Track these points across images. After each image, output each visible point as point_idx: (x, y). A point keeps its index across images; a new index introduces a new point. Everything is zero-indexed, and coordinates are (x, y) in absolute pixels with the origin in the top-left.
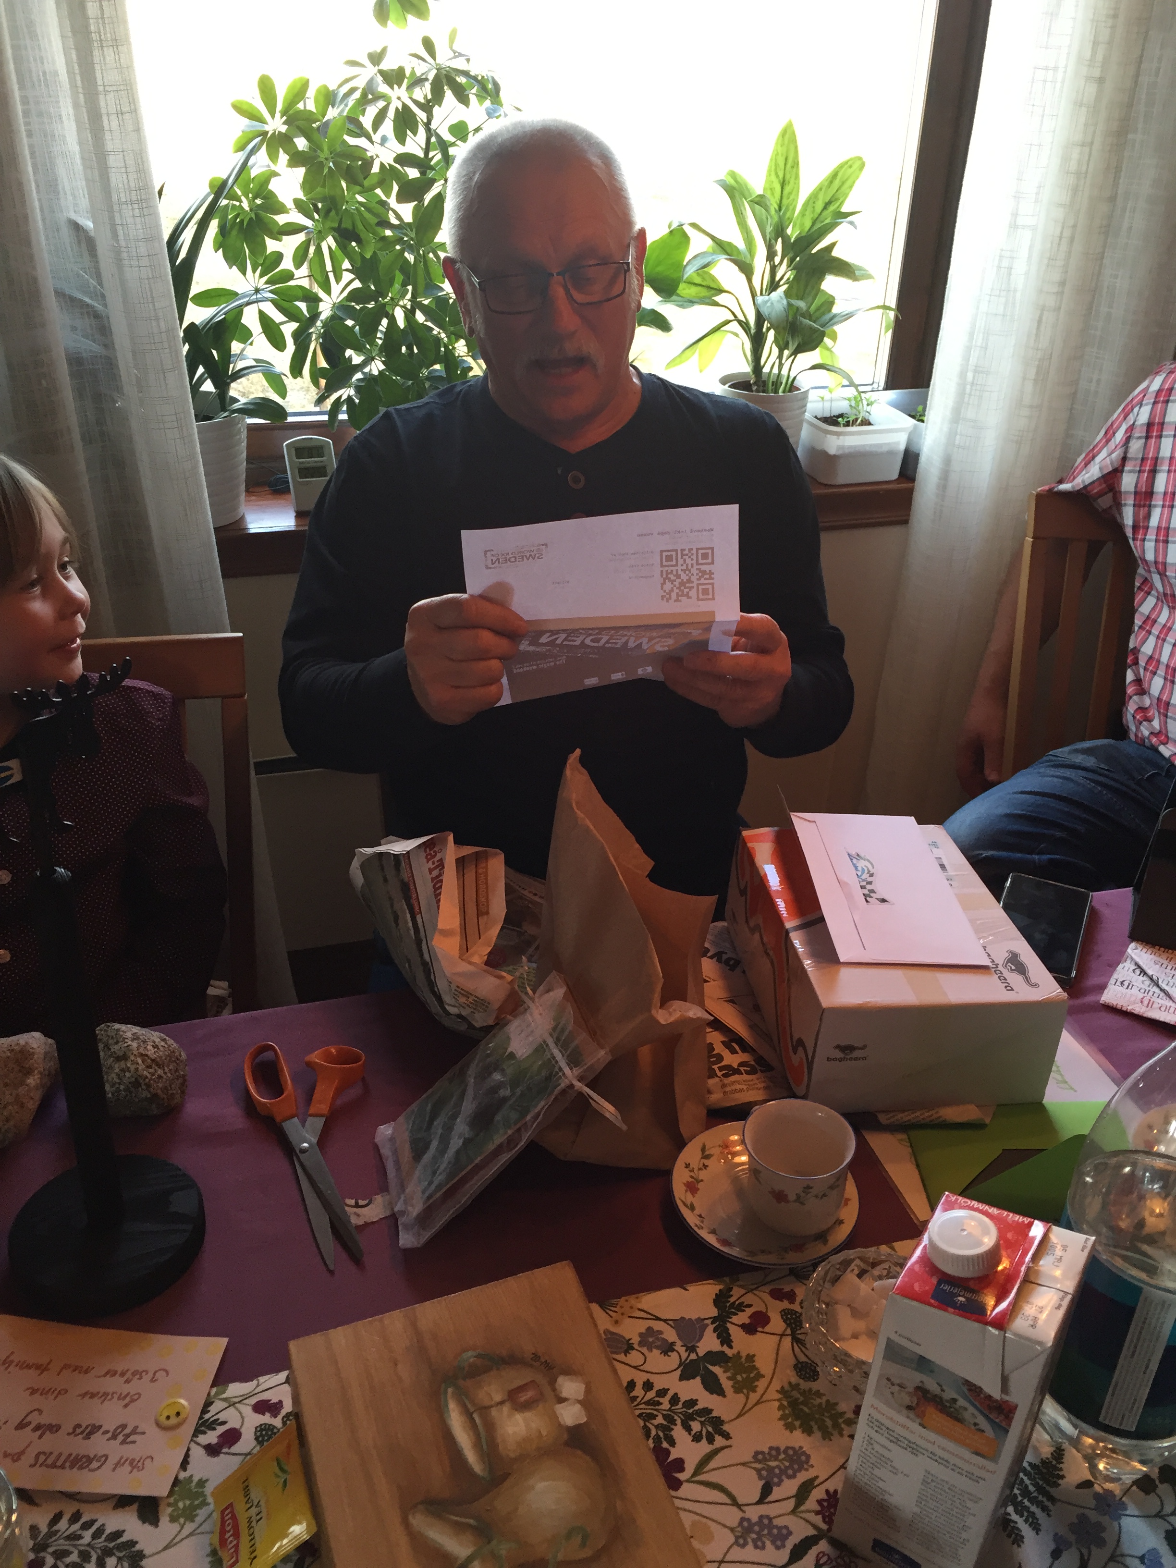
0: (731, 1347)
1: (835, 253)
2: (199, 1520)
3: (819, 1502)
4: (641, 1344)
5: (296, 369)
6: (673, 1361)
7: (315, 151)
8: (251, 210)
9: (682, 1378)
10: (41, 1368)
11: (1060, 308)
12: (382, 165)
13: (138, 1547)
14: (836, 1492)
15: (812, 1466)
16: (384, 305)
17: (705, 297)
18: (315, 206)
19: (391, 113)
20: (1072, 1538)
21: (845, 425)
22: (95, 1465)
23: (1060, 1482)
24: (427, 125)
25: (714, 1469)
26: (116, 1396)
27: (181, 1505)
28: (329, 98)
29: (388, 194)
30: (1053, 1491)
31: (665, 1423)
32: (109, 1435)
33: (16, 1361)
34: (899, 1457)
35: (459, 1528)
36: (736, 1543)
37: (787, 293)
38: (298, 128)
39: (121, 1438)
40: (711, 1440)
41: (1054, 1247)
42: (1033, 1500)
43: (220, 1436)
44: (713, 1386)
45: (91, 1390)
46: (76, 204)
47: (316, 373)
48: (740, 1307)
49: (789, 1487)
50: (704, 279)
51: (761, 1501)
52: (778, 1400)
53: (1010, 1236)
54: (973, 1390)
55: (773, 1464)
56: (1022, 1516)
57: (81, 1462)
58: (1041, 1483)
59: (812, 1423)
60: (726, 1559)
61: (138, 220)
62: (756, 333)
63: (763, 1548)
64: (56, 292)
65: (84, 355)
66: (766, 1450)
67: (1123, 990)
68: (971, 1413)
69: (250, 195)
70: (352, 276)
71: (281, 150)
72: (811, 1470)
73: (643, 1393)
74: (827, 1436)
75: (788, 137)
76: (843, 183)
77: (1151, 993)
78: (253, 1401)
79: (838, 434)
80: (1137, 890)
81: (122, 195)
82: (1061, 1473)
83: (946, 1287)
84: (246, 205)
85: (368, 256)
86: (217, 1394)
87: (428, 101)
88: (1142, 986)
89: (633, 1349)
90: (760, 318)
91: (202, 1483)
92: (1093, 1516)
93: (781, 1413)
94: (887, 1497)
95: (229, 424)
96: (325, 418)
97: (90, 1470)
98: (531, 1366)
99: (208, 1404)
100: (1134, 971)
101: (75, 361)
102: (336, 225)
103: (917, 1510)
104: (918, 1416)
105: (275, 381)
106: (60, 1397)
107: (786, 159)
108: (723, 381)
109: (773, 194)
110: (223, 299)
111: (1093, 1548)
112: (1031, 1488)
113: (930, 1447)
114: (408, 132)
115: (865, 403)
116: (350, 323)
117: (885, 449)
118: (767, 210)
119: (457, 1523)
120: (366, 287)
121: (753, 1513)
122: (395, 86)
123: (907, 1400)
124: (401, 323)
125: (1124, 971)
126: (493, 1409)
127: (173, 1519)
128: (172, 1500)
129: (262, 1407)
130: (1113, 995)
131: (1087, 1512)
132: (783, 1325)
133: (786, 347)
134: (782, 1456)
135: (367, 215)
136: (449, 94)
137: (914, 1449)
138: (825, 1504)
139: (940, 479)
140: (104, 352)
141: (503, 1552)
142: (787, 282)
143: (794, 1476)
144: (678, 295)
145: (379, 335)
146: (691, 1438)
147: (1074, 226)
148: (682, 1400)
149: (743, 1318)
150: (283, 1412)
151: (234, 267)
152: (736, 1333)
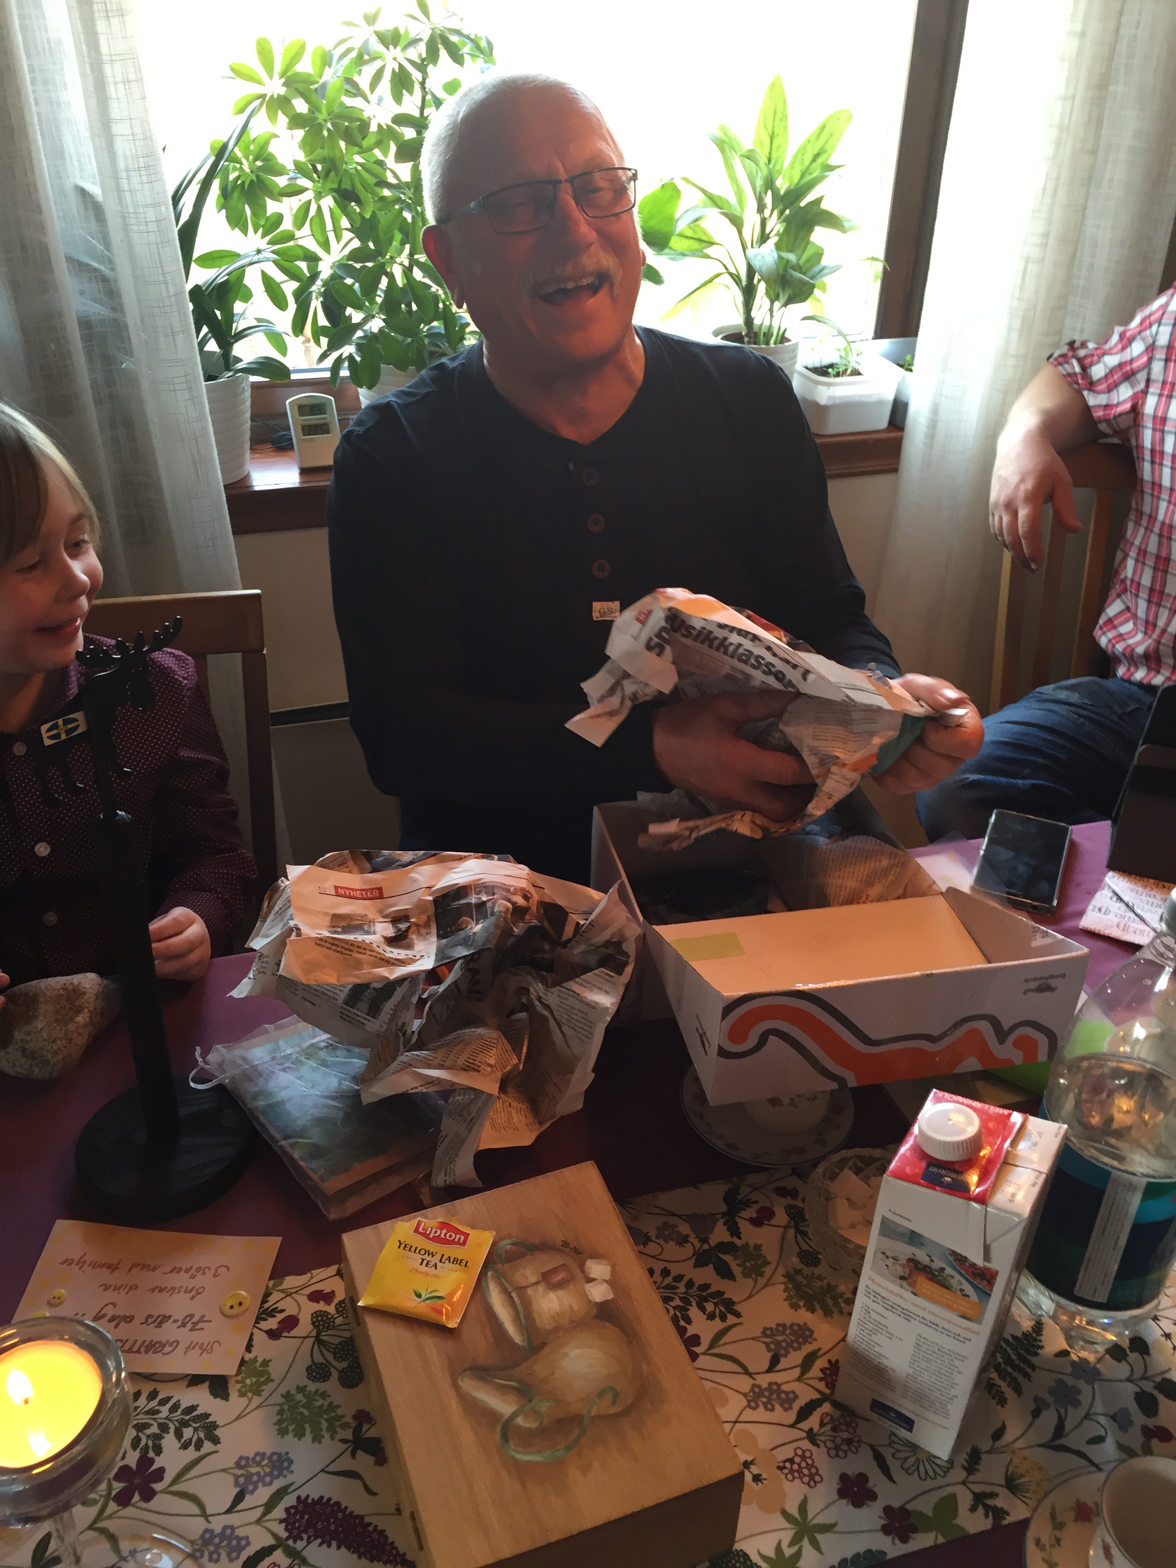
0: (740, 1238)
1: (824, 206)
2: (265, 1394)
3: (823, 1370)
4: (657, 1237)
5: (298, 327)
6: (688, 1250)
7: (313, 112)
8: (252, 172)
9: (696, 1265)
10: (112, 1268)
11: (1044, 259)
12: (379, 126)
13: (211, 1419)
14: (837, 1361)
15: (816, 1340)
16: (384, 264)
17: (696, 250)
18: (315, 170)
19: (387, 75)
20: (1050, 1399)
21: (835, 376)
22: (167, 1349)
23: (1039, 1351)
24: (423, 84)
25: (726, 1344)
26: (183, 1290)
27: (248, 1382)
28: (326, 60)
29: (385, 152)
30: (1035, 1360)
31: (682, 1304)
32: (179, 1323)
33: (88, 1262)
34: (894, 1322)
35: (503, 1390)
36: (749, 1406)
37: (778, 246)
38: (297, 90)
39: (189, 1326)
40: (723, 1318)
41: (1030, 1134)
42: (1014, 1367)
43: (279, 1323)
44: (725, 1272)
45: (159, 1285)
46: (82, 170)
47: (318, 332)
48: (748, 1204)
49: (796, 1357)
50: (695, 232)
51: (770, 1370)
52: (784, 1283)
53: (991, 1125)
54: (959, 1260)
55: (780, 1338)
56: (1005, 1380)
57: (153, 1347)
58: (1022, 1352)
59: (816, 1303)
60: (740, 1420)
61: (146, 186)
62: (747, 285)
63: (772, 1410)
64: (66, 257)
65: (93, 318)
66: (774, 1327)
67: (1100, 915)
68: (957, 1280)
69: (251, 157)
70: (352, 235)
71: (280, 112)
72: (814, 1343)
73: (661, 1279)
74: (828, 1313)
75: (776, 89)
76: (831, 135)
77: (1126, 918)
78: (308, 1291)
79: (828, 385)
80: (1115, 822)
81: (130, 162)
82: (1040, 1344)
83: (935, 1170)
84: (246, 168)
85: (368, 216)
86: (275, 1286)
87: (423, 60)
88: (1119, 912)
89: (651, 1241)
90: (751, 271)
91: (265, 1363)
92: (1070, 1381)
93: (786, 1294)
94: (885, 1362)
95: (234, 384)
96: (327, 374)
97: (164, 1354)
98: (562, 1252)
99: (267, 1295)
100: (1111, 898)
101: (85, 324)
102: (335, 186)
103: (911, 1371)
104: (910, 1285)
105: (277, 340)
106: (131, 1292)
107: (775, 112)
108: (716, 334)
109: (762, 146)
110: (226, 260)
111: (1069, 1408)
112: (1014, 1357)
113: (921, 1313)
114: (404, 92)
115: (855, 353)
116: (349, 281)
117: (874, 399)
118: (757, 164)
119: (500, 1385)
120: (364, 248)
121: (764, 1381)
122: (391, 47)
123: (900, 1271)
124: (400, 281)
125: (1102, 898)
126: (529, 1289)
127: (242, 1394)
128: (239, 1378)
129: (315, 1297)
130: (1091, 920)
131: (1065, 1378)
132: (787, 1219)
133: (777, 298)
134: (788, 1332)
135: (366, 175)
136: (443, 53)
137: (907, 1315)
138: (828, 1372)
139: (928, 428)
140: (112, 315)
141: (543, 1409)
142: (777, 234)
143: (799, 1348)
144: (671, 248)
145: (379, 293)
146: (705, 1317)
147: (1058, 179)
148: (697, 1284)
149: (751, 1213)
150: (336, 1301)
151: (237, 229)
152: (745, 1227)
